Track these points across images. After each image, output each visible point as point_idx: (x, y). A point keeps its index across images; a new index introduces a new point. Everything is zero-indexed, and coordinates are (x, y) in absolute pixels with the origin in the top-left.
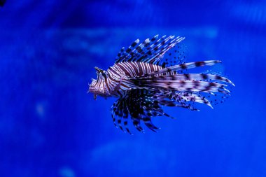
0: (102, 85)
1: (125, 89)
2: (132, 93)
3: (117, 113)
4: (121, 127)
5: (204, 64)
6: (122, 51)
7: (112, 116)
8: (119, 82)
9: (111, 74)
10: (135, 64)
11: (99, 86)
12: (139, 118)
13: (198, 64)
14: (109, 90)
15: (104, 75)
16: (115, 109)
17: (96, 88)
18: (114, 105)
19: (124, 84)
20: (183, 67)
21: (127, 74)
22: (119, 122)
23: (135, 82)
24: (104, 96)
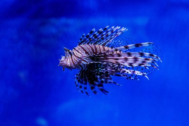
0: (68, 61)
1: (85, 63)
2: (90, 66)
3: (79, 81)
4: (82, 91)
6: (83, 36)
7: (76, 83)
8: (81, 58)
9: (75, 52)
10: (92, 45)
11: (66, 61)
12: (95, 85)
14: (74, 64)
15: (70, 53)
16: (77, 78)
17: (65, 62)
18: (77, 75)
19: (85, 59)
21: (87, 53)
22: (81, 87)
23: (92, 58)
24: (70, 68)
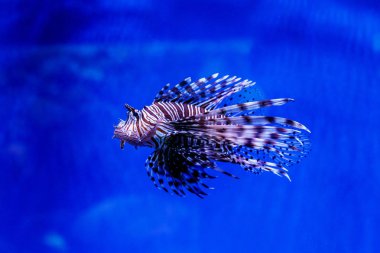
0: (131, 128)
1: (162, 135)
2: (173, 141)
3: (155, 170)
5: (271, 103)
7: (149, 174)
8: (155, 125)
9: (146, 114)
11: (128, 128)
13: (263, 104)
14: (141, 135)
15: (136, 115)
16: (151, 165)
18: (149, 158)
19: (162, 128)
20: (243, 108)
21: (167, 116)
23: (177, 126)
